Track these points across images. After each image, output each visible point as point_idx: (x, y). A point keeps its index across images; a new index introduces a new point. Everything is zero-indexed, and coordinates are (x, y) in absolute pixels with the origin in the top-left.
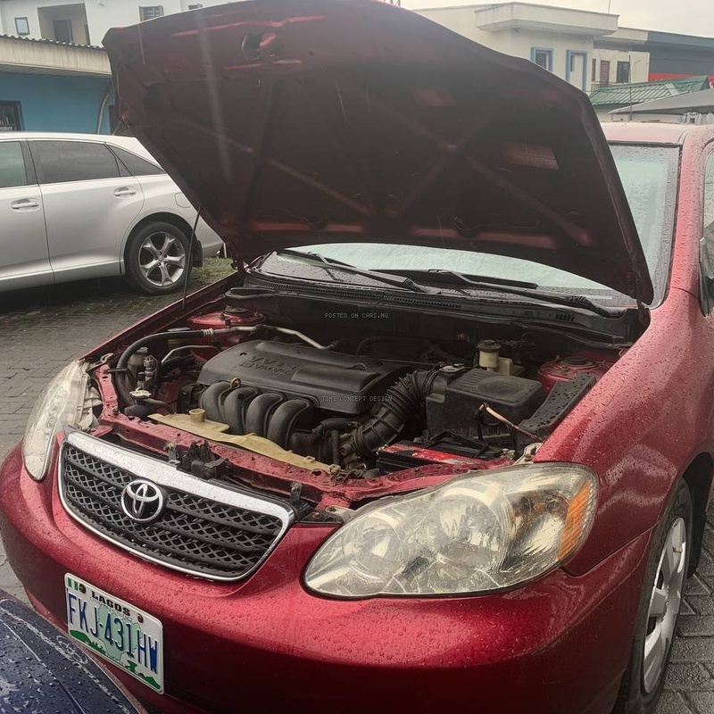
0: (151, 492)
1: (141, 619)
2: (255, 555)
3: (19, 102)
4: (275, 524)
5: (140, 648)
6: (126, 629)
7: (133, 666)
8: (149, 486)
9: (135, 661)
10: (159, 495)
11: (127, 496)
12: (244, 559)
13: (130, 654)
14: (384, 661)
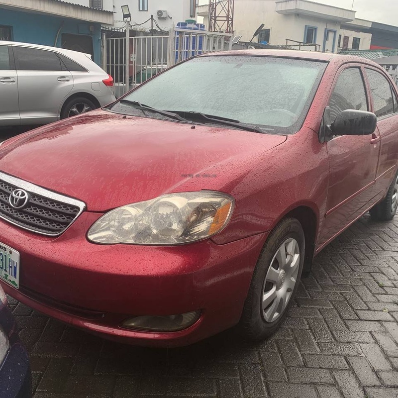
0: (23, 194)
1: (11, 252)
2: (66, 224)
3: (12, 27)
4: (77, 210)
5: (10, 266)
6: (4, 258)
7: (7, 276)
8: (22, 192)
9: (8, 274)
10: (26, 195)
11: (12, 196)
12: (61, 226)
13: (5, 270)
14: (117, 272)
